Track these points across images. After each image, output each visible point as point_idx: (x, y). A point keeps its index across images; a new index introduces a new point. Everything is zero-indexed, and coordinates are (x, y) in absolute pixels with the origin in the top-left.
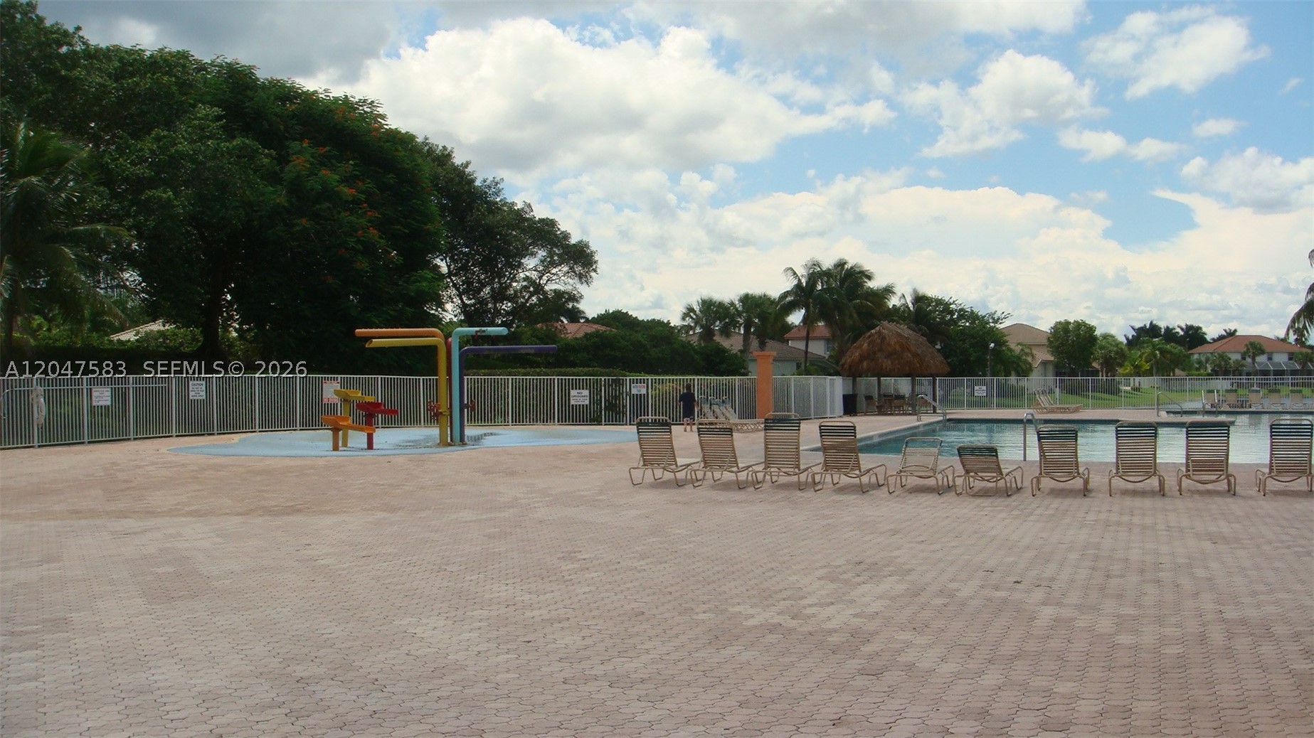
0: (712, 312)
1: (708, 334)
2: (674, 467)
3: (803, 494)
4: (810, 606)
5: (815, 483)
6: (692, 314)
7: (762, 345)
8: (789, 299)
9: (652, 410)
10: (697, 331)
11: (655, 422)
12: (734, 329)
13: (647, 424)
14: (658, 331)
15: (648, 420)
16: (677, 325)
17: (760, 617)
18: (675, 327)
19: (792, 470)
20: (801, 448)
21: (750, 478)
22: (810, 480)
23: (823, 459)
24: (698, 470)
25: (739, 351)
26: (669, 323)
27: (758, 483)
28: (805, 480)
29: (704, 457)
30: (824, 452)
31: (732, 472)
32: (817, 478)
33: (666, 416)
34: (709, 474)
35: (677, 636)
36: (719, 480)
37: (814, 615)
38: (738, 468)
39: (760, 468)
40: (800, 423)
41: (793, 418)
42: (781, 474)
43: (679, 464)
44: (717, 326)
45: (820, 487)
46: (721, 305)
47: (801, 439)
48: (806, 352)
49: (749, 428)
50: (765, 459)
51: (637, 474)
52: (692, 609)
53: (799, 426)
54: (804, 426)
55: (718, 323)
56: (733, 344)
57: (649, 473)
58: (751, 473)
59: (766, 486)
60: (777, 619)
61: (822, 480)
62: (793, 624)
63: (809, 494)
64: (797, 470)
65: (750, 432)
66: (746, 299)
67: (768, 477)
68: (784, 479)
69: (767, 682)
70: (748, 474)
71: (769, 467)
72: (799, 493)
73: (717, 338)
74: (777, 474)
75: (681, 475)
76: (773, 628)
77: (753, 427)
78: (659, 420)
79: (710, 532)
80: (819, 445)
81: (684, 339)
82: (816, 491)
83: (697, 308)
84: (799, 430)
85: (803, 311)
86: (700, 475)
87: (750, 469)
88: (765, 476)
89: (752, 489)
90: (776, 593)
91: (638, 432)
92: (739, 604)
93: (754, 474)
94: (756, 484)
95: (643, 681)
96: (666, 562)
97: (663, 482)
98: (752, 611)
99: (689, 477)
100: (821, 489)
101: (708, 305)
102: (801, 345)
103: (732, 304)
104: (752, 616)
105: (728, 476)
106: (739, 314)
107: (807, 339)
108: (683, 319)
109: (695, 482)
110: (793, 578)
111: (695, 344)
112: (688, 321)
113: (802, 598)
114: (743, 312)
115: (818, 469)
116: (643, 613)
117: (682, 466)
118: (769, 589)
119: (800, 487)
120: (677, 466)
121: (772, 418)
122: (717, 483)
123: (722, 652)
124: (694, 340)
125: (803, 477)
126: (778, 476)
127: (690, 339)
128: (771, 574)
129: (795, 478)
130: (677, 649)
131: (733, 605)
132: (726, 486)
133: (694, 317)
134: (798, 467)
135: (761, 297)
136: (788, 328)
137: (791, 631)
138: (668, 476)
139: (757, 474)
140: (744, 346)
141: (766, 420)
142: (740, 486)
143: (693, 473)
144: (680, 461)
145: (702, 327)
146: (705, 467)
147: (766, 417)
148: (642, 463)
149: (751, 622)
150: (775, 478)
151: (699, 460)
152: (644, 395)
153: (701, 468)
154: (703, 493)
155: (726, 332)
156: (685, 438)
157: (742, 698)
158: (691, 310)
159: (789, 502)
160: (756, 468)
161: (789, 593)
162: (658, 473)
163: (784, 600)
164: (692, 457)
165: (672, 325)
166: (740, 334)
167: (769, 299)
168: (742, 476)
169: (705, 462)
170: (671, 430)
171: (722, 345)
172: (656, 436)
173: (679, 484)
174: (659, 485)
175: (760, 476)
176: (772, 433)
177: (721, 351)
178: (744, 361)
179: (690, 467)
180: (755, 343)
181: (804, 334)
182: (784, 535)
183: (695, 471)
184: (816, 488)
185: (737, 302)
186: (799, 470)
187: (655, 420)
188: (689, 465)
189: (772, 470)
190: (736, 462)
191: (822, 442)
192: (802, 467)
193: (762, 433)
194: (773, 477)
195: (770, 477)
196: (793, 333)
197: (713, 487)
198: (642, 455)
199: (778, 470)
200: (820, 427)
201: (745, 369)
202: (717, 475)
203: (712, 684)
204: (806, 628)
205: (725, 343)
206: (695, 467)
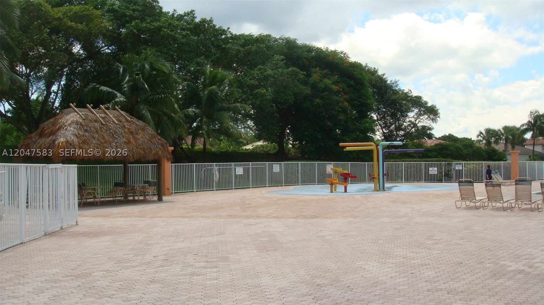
0: (490, 133)
1: (489, 143)
2: (475, 201)
3: (533, 213)
4: (537, 262)
5: (538, 208)
6: (481, 135)
7: (513, 148)
8: (525, 127)
9: (464, 176)
10: (484, 142)
11: (466, 182)
12: (500, 141)
13: (462, 182)
14: (467, 143)
15: (463, 180)
16: (475, 140)
17: (515, 266)
18: (474, 141)
19: (528, 202)
20: (532, 193)
21: (509, 206)
22: (536, 207)
23: (542, 198)
24: (486, 202)
25: (503, 150)
26: (471, 139)
27: (512, 208)
28: (534, 207)
29: (488, 197)
30: (543, 195)
31: (501, 203)
32: (540, 206)
33: (472, 179)
34: (490, 204)
35: (477, 273)
36: (495, 206)
37: (539, 267)
38: (503, 201)
39: (513, 201)
40: (531, 182)
41: (528, 179)
42: (523, 204)
43: (477, 199)
44: (493, 140)
45: (541, 210)
46: (494, 131)
47: (532, 189)
48: (533, 151)
49: (508, 184)
50: (516, 198)
51: (459, 204)
52: (484, 262)
53: (531, 183)
54: (533, 183)
55: (493, 138)
56: (500, 147)
57: (464, 203)
58: (509, 204)
59: (516, 209)
60: (522, 268)
61: (542, 207)
62: (530, 270)
63: (536, 213)
64: (530, 203)
65: (508, 186)
66: (506, 128)
67: (517, 206)
68: (524, 206)
69: (518, 295)
70: (508, 204)
71: (517, 201)
72: (531, 213)
73: (493, 145)
74: (521, 204)
75: (478, 204)
76: (521, 272)
77: (509, 183)
78: (469, 180)
79: (491, 229)
80: (541, 191)
81: (478, 146)
82: (539, 212)
83: (484, 132)
84: (531, 185)
85: (532, 132)
86: (486, 204)
87: (509, 202)
88: (515, 205)
89: (510, 210)
90: (521, 256)
91: (459, 186)
92: (505, 261)
93: (510, 204)
94: (511, 208)
95: (462, 292)
96: (472, 241)
97: (470, 207)
98: (510, 264)
99: (481, 205)
100: (541, 211)
101: (488, 131)
102: (531, 148)
103: (499, 130)
104: (511, 266)
105: (499, 205)
106: (503, 135)
107: (534, 145)
108: (478, 137)
109: (484, 207)
110: (529, 250)
111: (483, 148)
112: (480, 138)
113: (533, 259)
114: (504, 134)
115: (540, 202)
116: (462, 263)
117: (478, 200)
118: (518, 254)
119: (532, 210)
120: (476, 200)
121: (518, 179)
122: (494, 208)
123: (497, 281)
124: (483, 146)
125: (533, 206)
126: (522, 205)
127: (480, 146)
128: (519, 248)
129: (529, 206)
130: (477, 279)
131: (502, 261)
132: (498, 209)
133: (483, 136)
134: (531, 201)
135: (512, 127)
136: (525, 140)
137: (529, 273)
138: (472, 204)
139: (512, 204)
140: (505, 148)
141: (516, 180)
142: (504, 209)
143: (483, 203)
144: (477, 198)
145: (486, 140)
146: (489, 201)
147: (516, 179)
148: (461, 199)
149: (510, 269)
150: (520, 206)
151: (486, 198)
152: (461, 170)
153: (487, 201)
154: (488, 212)
155: (496, 142)
156: (480, 188)
157: (506, 302)
158: (481, 133)
159: (527, 216)
160: (511, 201)
161: (527, 256)
162: (468, 203)
163: (525, 259)
164: (484, 197)
165: (473, 140)
166: (503, 143)
167: (516, 128)
168: (505, 205)
169: (489, 199)
170: (473, 185)
171: (495, 148)
172: (467, 187)
173: (477, 208)
174: (468, 208)
175: (513, 205)
176: (519, 186)
177: (494, 151)
178: (505, 155)
179: (482, 201)
180: (510, 147)
181: (532, 142)
182: (524, 231)
183: (484, 202)
184: (539, 211)
185: (501, 130)
186: (531, 202)
187: (466, 180)
188: (481, 200)
189: (519, 202)
190: (502, 199)
191: (542, 190)
192: (532, 201)
193: (514, 186)
194: (519, 205)
195: (518, 205)
196: (527, 142)
197: (492, 209)
198: (461, 195)
199: (521, 202)
200: (541, 183)
201: (505, 158)
202: (494, 204)
203: (493, 295)
204: (536, 273)
205: (496, 147)
206: (484, 201)
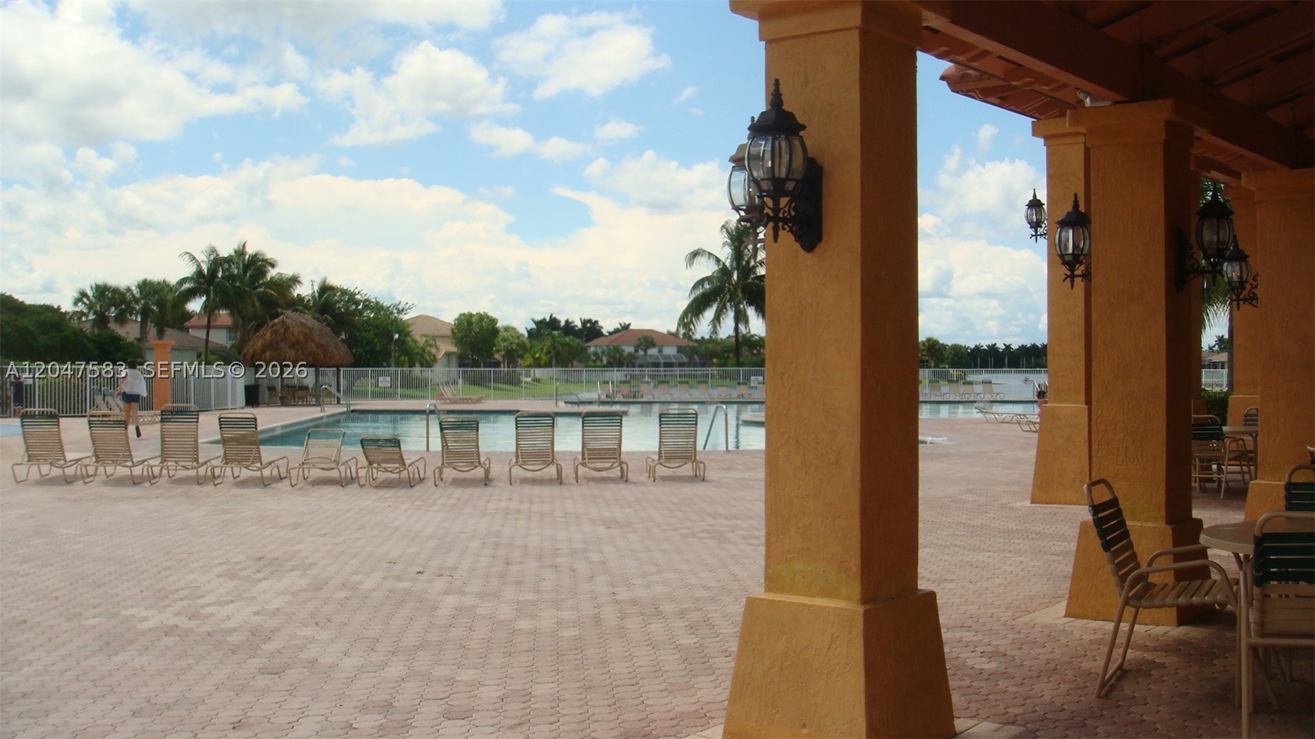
0: (106, 297)
1: (102, 320)
2: (62, 462)
3: (202, 489)
4: (209, 605)
5: (214, 477)
6: (85, 300)
7: (161, 333)
8: (187, 286)
9: (39, 401)
10: (90, 318)
11: (42, 415)
12: (131, 316)
13: (33, 416)
14: (48, 317)
15: (35, 412)
16: (68, 311)
17: (156, 618)
18: (66, 313)
19: (191, 463)
20: (200, 441)
21: (145, 473)
22: (209, 473)
23: (223, 452)
24: (89, 465)
25: (135, 339)
26: (59, 308)
27: (154, 477)
28: (204, 474)
29: (95, 451)
30: (224, 445)
31: (126, 466)
32: (217, 472)
33: (55, 409)
34: (101, 469)
35: (64, 644)
36: (112, 475)
37: (212, 615)
38: (133, 462)
39: (157, 461)
40: (198, 415)
41: (193, 409)
42: (178, 468)
43: (68, 459)
44: (113, 312)
45: (220, 480)
46: (116, 291)
47: (200, 432)
48: (207, 341)
49: (146, 420)
50: (162, 453)
51: (21, 471)
52: (81, 614)
53: (198, 418)
54: (203, 418)
55: (113, 309)
56: (130, 332)
57: (34, 469)
58: (146, 467)
59: (163, 481)
60: (173, 621)
61: (222, 473)
62: (190, 624)
63: (208, 488)
64: (195, 464)
65: (147, 424)
66: (145, 286)
67: (165, 472)
68: (182, 474)
69: (162, 689)
70: (143, 469)
71: (165, 461)
72: (198, 488)
73: (113, 326)
74: (174, 468)
75: (70, 471)
76: (170, 630)
77: (149, 419)
78: (47, 412)
79: (101, 531)
80: (219, 437)
81: (76, 326)
82: (215, 485)
83: (90, 293)
84: (197, 422)
85: (204, 298)
86: (91, 470)
87: (146, 463)
88: (161, 470)
89: (148, 484)
90: (172, 593)
91: (23, 426)
92: (132, 606)
93: (150, 469)
94: (152, 478)
95: (24, 695)
96: (52, 565)
97: (50, 479)
98: (145, 613)
99: (79, 473)
100: (221, 483)
101: (102, 291)
102: (202, 334)
103: (129, 290)
104: (147, 619)
105: (122, 471)
106: (137, 301)
107: (208, 327)
108: (76, 304)
109: (85, 478)
110: (190, 577)
111: (87, 332)
112: (81, 307)
113: (199, 597)
114: (141, 299)
115: (217, 462)
116: (25, 622)
117: (71, 461)
118: (165, 589)
119: (199, 481)
120: (65, 461)
121: (170, 409)
122: (111, 478)
123: (114, 658)
124: (87, 328)
125: (202, 471)
126: (176, 470)
127: (81, 326)
128: (167, 573)
129: (193, 473)
130: (63, 658)
131: (126, 608)
132: (120, 482)
133: (88, 302)
134: (196, 460)
135: (159, 283)
136: (189, 316)
137: (188, 632)
138: (56, 472)
139: (153, 468)
140: (141, 334)
141: (162, 411)
142: (135, 481)
143: (83, 468)
144: (70, 456)
145: (95, 313)
146: (97, 462)
147: (162, 409)
148: (26, 459)
149: (146, 625)
150: (172, 473)
151: (90, 454)
152: (31, 385)
153: (92, 463)
154: (95, 489)
155: (121, 319)
156: (74, 430)
157: (135, 707)
158: (84, 294)
159: (188, 497)
160: (152, 462)
161: (186, 592)
162: (45, 469)
163: (181, 599)
164: (82, 452)
165: (63, 310)
166: (136, 321)
167: (168, 285)
168: (137, 471)
169: (97, 456)
170: (58, 422)
171: (117, 333)
172: (44, 429)
173: (68, 481)
174: (45, 481)
175: (156, 470)
176: (168, 426)
177: (116, 340)
178: (141, 350)
179: (80, 462)
180: (152, 331)
181: (205, 322)
182: (181, 532)
183: (86, 466)
184: (216, 482)
185: (134, 288)
186: (198, 463)
187: (43, 412)
188: (79, 460)
189: (169, 464)
190: (130, 456)
191: (222, 434)
192: (201, 460)
193: (158, 426)
194: (170, 472)
195: (166, 471)
196: (193, 321)
197: (105, 483)
198: (27, 450)
199: (175, 464)
200: (220, 419)
201: (142, 358)
202: (110, 470)
203: (102, 694)
204: (204, 629)
205: (121, 331)
206: (86, 462)
